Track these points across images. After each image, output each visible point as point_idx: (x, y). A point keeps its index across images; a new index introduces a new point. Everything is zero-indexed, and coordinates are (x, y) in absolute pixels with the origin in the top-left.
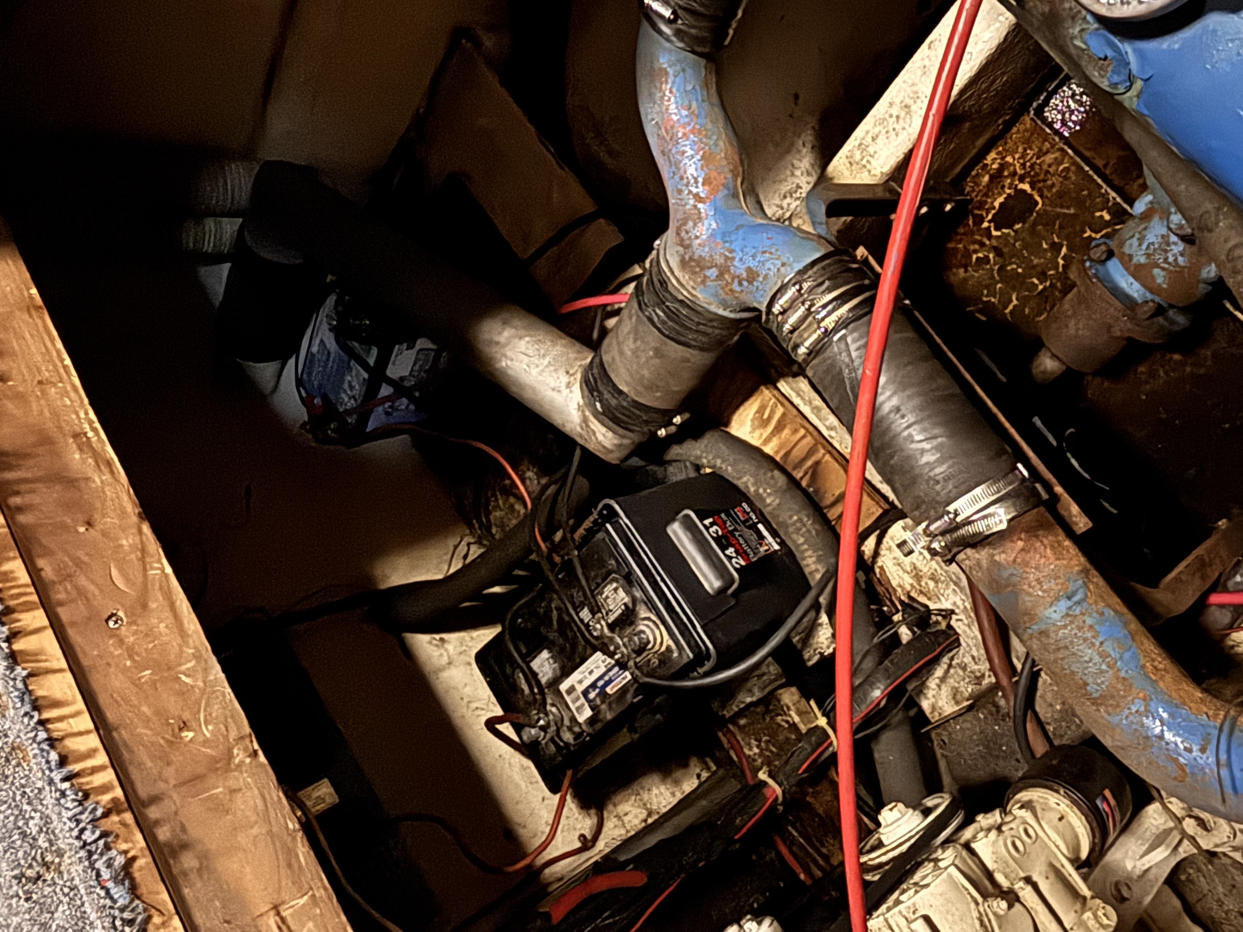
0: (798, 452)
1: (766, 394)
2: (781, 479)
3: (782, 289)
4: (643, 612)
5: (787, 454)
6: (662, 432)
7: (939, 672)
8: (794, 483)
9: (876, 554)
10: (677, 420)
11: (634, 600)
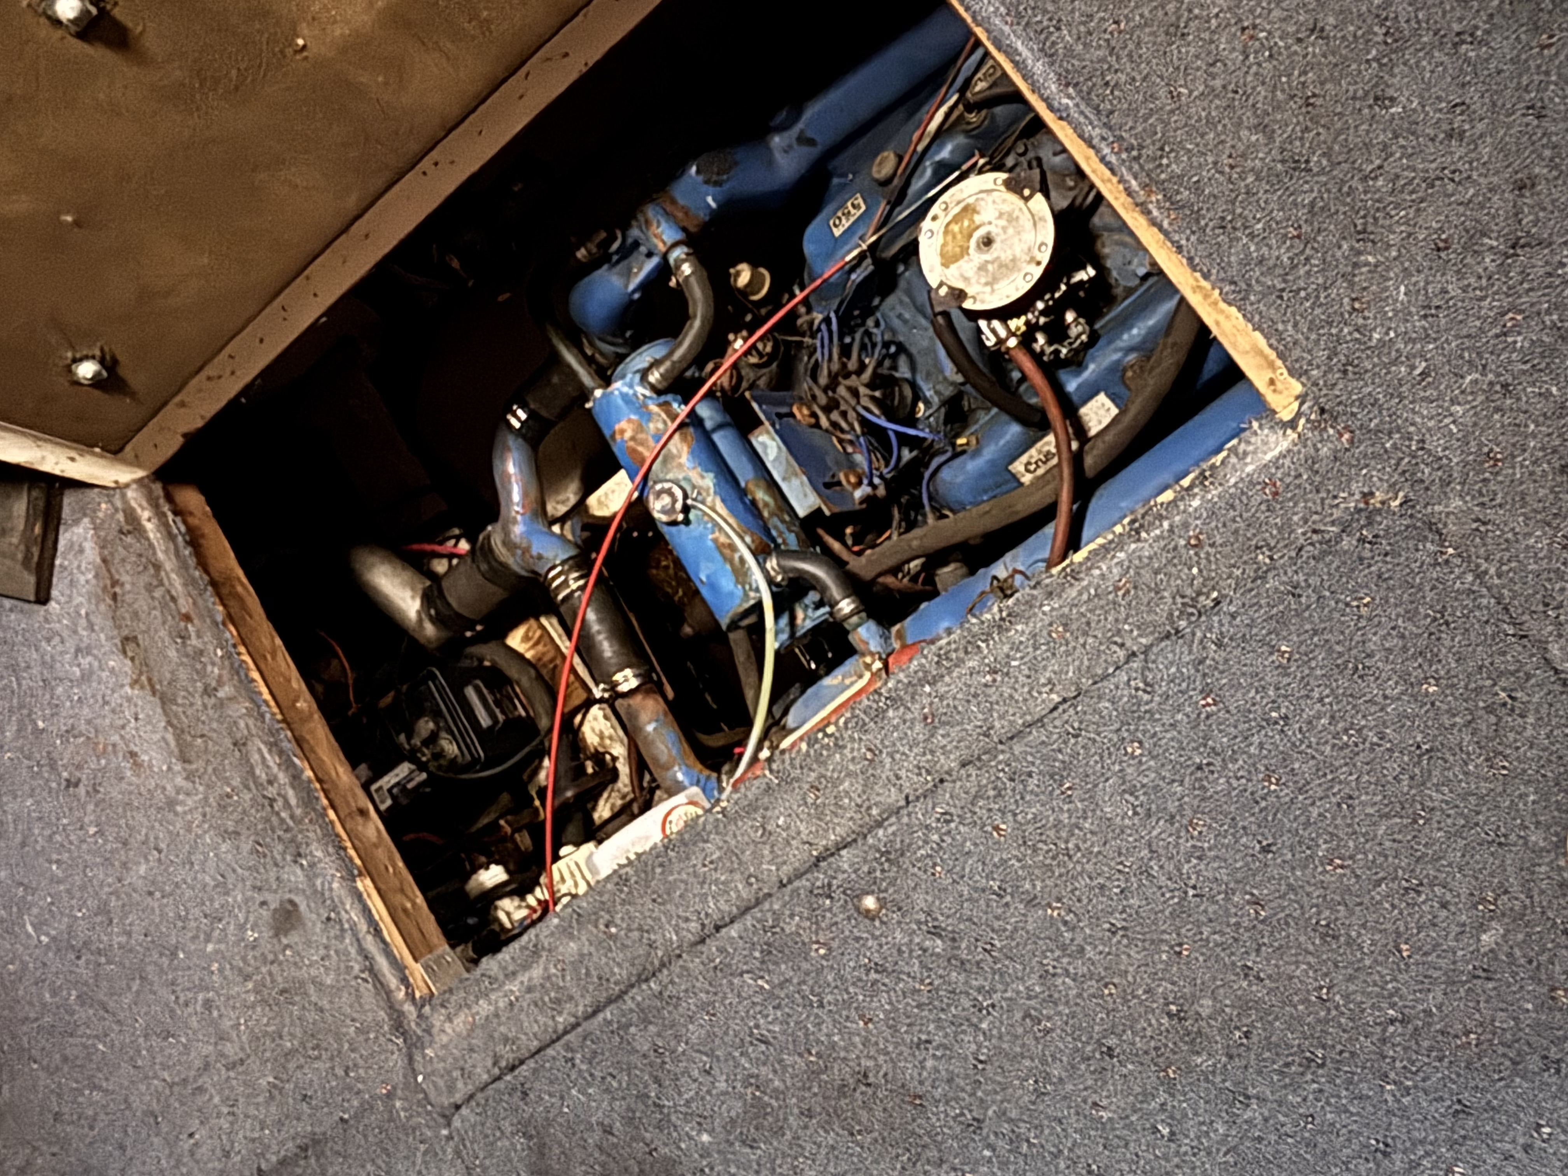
0: (546, 659)
1: (532, 622)
2: (533, 672)
3: (554, 567)
4: (443, 734)
5: (540, 659)
6: (468, 634)
7: (605, 795)
8: (540, 676)
9: (582, 723)
10: (479, 628)
11: (439, 729)
